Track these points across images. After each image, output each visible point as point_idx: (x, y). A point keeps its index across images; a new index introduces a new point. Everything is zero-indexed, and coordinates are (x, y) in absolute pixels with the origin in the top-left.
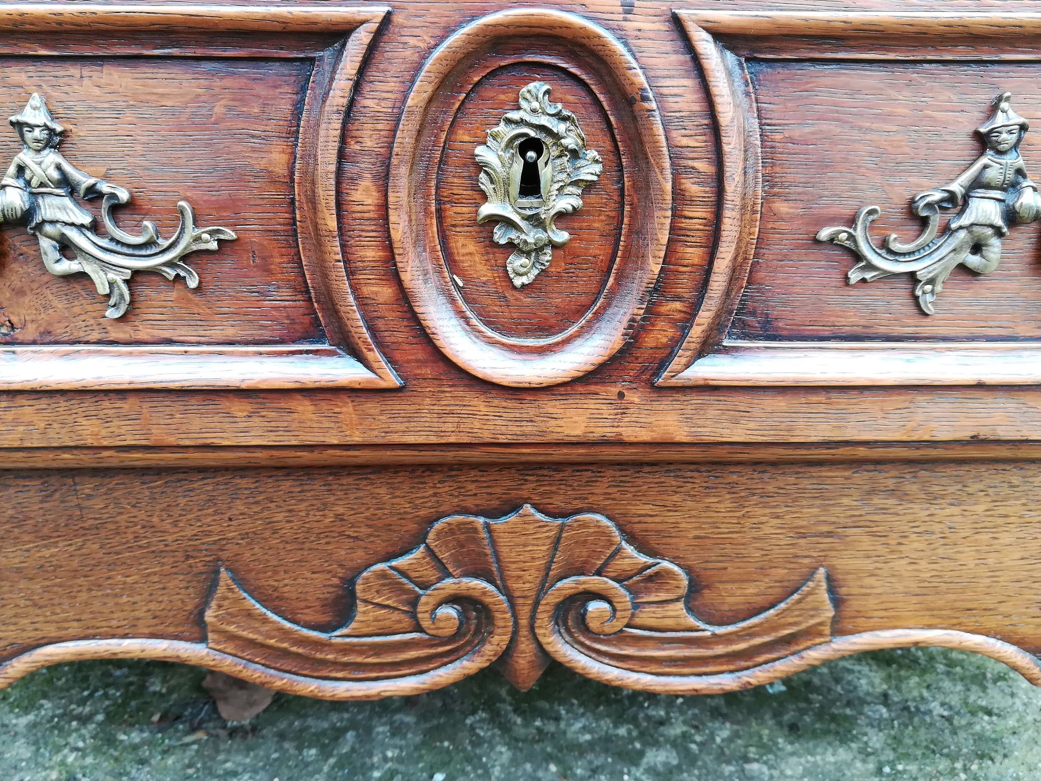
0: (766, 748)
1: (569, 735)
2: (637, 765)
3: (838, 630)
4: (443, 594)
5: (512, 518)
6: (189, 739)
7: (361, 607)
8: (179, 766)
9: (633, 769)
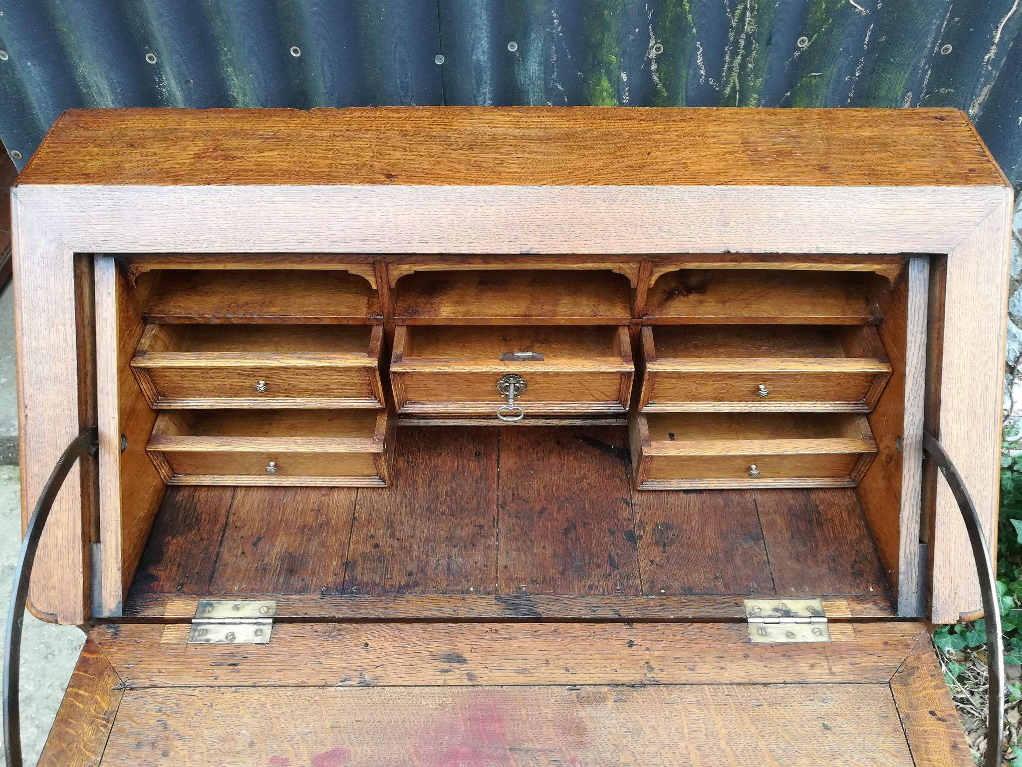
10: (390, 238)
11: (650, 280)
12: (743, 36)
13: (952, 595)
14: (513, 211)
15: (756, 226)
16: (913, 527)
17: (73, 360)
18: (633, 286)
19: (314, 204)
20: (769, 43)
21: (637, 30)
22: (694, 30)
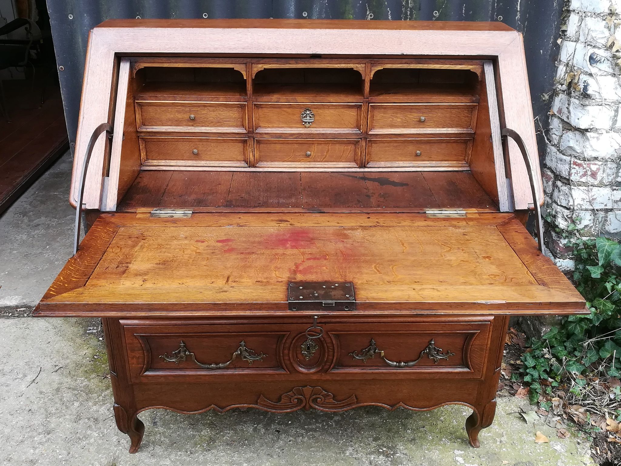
0: (360, 416)
1: (318, 413)
2: (332, 420)
3: (357, 403)
4: (295, 398)
5: (306, 388)
6: (234, 414)
7: (282, 400)
8: (234, 420)
9: (331, 421)
10: (255, 47)
11: (370, 75)
12: (409, 9)
13: (523, 196)
14: (309, 38)
15: (414, 45)
16: (502, 171)
17: (109, 93)
18: (363, 78)
19: (222, 35)
20: (420, 10)
21: (361, 2)
22: (386, 3)
